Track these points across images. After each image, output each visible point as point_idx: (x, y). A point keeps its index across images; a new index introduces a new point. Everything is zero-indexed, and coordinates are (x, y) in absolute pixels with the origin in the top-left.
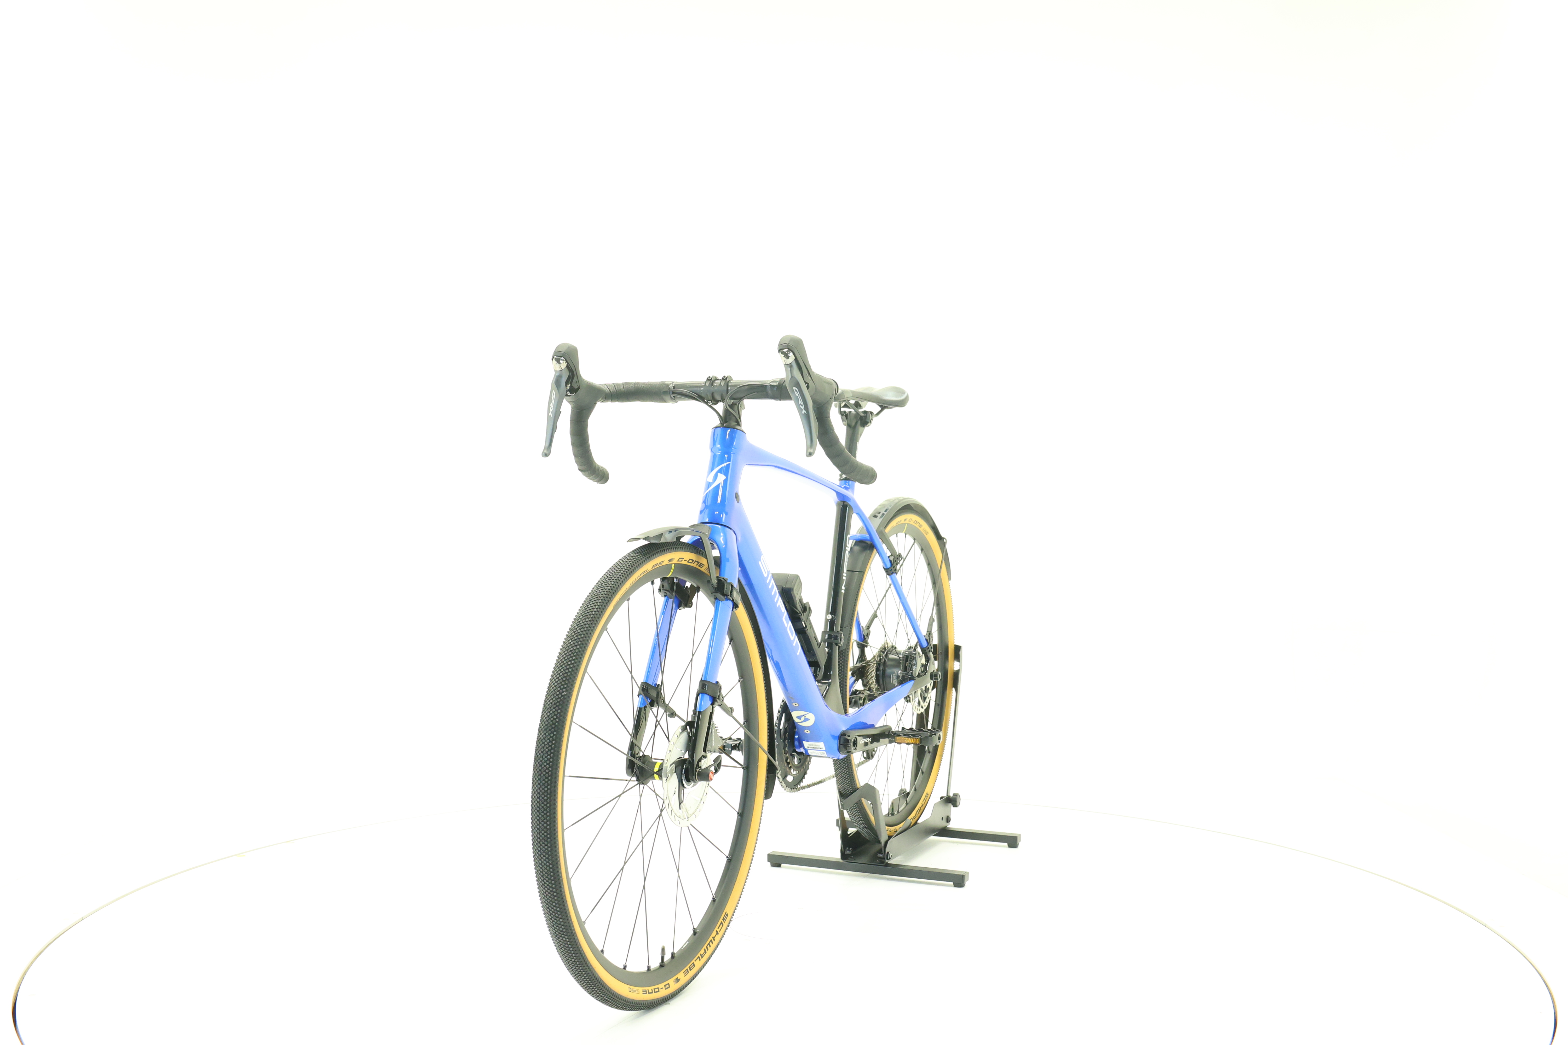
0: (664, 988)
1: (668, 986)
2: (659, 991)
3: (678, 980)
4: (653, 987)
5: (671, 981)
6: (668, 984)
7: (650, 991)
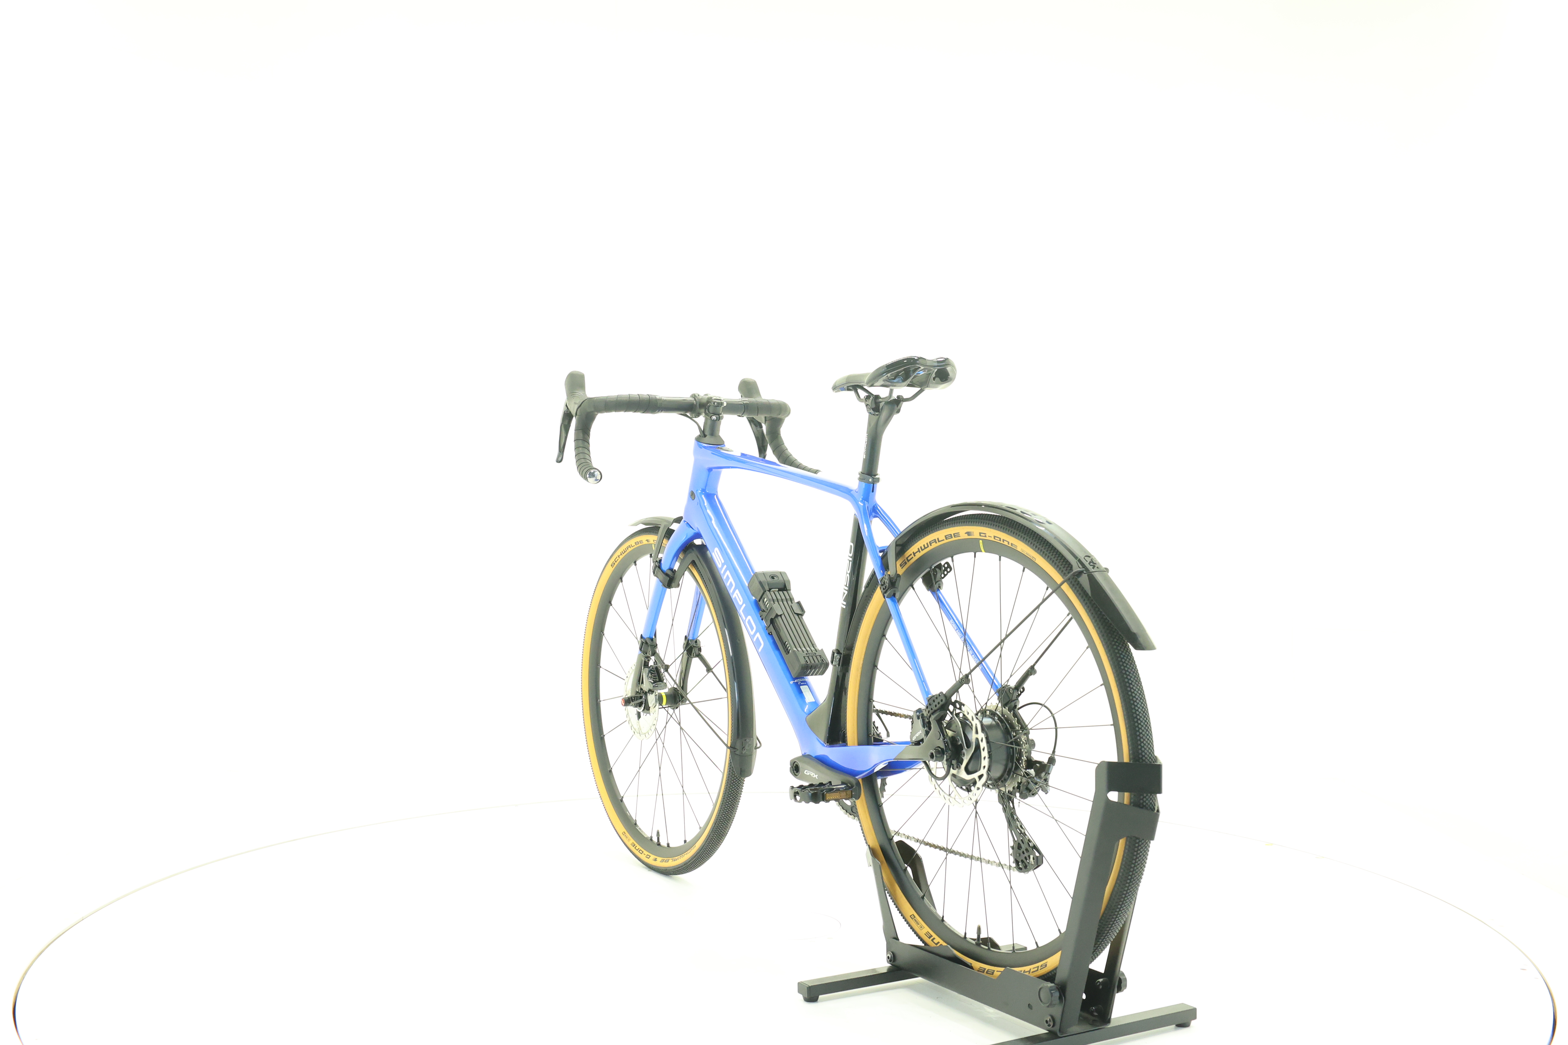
0: (646, 856)
1: (648, 857)
2: (641, 854)
3: (655, 860)
4: (641, 848)
5: (653, 857)
6: (650, 856)
7: (637, 848)
